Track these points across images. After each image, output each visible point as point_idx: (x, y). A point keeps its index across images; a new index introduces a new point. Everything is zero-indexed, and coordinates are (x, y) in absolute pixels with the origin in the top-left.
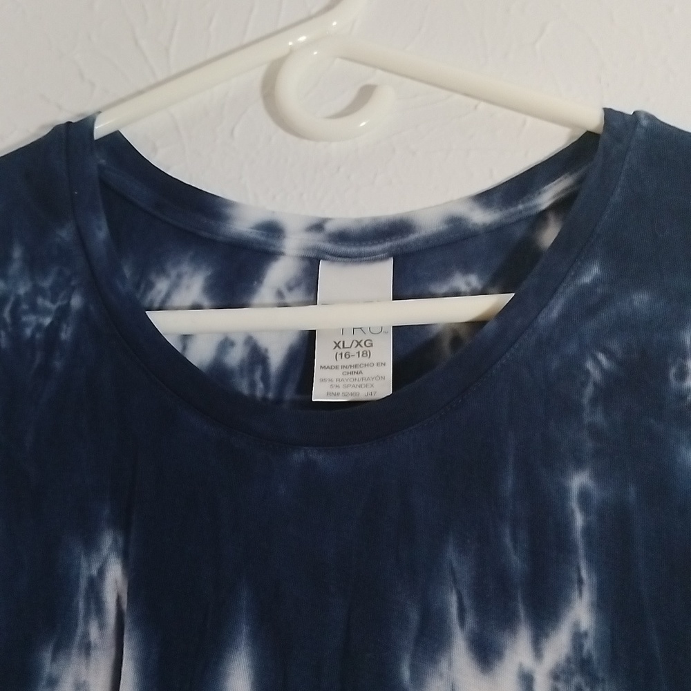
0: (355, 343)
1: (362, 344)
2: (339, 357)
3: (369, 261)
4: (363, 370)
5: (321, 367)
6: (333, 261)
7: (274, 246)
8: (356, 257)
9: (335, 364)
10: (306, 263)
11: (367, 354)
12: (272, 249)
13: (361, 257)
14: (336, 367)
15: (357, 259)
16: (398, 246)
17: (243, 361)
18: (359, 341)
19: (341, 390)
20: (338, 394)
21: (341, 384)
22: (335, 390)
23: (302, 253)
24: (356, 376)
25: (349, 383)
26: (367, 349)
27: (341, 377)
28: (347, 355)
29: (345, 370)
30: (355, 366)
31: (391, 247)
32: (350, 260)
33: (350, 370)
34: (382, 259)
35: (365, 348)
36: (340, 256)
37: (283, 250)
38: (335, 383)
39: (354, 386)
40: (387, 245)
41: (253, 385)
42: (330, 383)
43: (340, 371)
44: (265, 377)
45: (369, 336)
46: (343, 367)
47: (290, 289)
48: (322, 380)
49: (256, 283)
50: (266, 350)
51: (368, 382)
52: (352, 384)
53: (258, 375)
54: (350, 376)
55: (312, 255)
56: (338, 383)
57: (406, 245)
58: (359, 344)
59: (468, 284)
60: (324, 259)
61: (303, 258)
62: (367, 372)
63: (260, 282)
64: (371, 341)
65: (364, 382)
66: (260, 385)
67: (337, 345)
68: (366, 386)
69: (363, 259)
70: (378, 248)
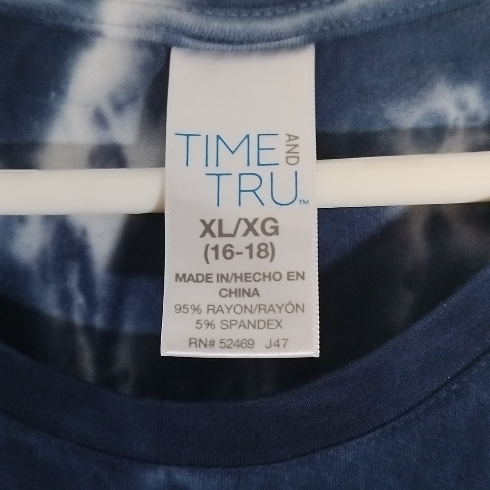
0: (243, 227)
1: (257, 227)
2: (211, 254)
3: (266, 51)
4: (262, 286)
5: (177, 275)
6: (197, 50)
7: (82, 20)
8: (241, 43)
9: (204, 269)
10: (146, 53)
11: (266, 252)
12: (78, 25)
13: (252, 42)
14: (207, 278)
15: (244, 47)
16: (326, 22)
17: (44, 252)
18: (251, 221)
19: (217, 334)
20: (212, 343)
21: (217, 318)
22: (205, 334)
23: (136, 34)
24: (245, 301)
25: (232, 316)
26: (267, 240)
27: (217, 301)
28: (228, 252)
29: (224, 285)
30: (245, 277)
31: (312, 24)
32: (230, 47)
33: (233, 285)
34: (293, 47)
35: (262, 238)
36: (211, 39)
37: (97, 27)
38: (204, 316)
39: (242, 325)
40: (303, 18)
41: (65, 300)
42: (197, 317)
43: (215, 286)
44: (87, 283)
45: (270, 210)
46: (221, 277)
47: (119, 107)
48: (181, 309)
49: (53, 94)
50: (84, 232)
51: (271, 316)
52: (239, 318)
53: (73, 281)
54: (233, 300)
55: (155, 37)
56: (211, 316)
57: (341, 21)
58: (251, 227)
59: (462, 106)
60: (179, 45)
61: (140, 44)
62: (270, 292)
63: (61, 92)
64: (275, 221)
65: (263, 316)
66: (79, 299)
67: (208, 229)
68: (268, 324)
69: (254, 46)
70: (285, 24)
